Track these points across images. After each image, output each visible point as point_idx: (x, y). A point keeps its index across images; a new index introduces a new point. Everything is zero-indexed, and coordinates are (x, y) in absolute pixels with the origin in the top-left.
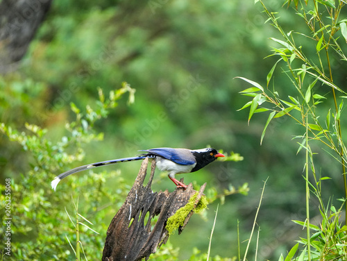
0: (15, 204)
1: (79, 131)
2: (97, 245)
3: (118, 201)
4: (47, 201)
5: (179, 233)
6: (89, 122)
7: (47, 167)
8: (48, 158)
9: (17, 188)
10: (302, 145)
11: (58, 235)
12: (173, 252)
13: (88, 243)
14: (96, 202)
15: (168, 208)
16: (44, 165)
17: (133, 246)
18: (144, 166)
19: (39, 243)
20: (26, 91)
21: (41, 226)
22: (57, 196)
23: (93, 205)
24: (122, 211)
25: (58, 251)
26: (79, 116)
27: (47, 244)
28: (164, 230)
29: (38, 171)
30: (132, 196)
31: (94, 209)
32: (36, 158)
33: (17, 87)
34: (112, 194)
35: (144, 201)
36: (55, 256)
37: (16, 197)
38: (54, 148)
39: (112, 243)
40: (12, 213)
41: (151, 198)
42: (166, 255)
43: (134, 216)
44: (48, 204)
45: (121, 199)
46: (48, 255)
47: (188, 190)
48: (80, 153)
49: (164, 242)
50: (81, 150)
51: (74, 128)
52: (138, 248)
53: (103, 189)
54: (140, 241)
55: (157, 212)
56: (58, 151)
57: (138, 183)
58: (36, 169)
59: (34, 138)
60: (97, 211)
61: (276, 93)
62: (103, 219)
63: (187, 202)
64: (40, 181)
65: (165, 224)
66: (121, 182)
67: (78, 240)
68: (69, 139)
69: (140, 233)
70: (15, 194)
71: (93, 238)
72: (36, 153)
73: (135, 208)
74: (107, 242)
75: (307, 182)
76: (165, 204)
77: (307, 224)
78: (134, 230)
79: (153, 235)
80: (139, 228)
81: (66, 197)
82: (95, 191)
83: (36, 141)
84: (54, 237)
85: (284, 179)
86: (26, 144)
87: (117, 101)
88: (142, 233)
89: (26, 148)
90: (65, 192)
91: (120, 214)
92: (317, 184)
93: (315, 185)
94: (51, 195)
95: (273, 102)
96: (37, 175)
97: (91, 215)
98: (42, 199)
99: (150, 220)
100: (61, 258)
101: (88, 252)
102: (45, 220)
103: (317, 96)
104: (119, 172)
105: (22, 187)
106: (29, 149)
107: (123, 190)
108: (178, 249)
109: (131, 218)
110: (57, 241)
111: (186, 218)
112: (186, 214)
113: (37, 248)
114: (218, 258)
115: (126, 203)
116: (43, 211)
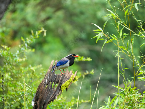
1: (24, 48)
2: (32, 96)
3: (40, 78)
5: (66, 91)
6: (28, 44)
7: (11, 64)
8: (11, 59)
10: (117, 55)
11: (16, 92)
12: (63, 98)
13: (28, 95)
14: (32, 78)
15: (62, 81)
16: (10, 62)
17: (47, 96)
18: (52, 64)
19: (8, 95)
20: (3, 32)
21: (9, 88)
22: (16, 76)
25: (16, 98)
26: (24, 42)
27: (11, 95)
28: (60, 90)
29: (7, 65)
30: (47, 76)
31: (31, 81)
32: (6, 60)
34: (38, 75)
35: (52, 78)
36: (14, 100)
38: (14, 55)
39: (39, 95)
41: (55, 77)
44: (12, 79)
45: (42, 77)
46: (12, 100)
47: (70, 74)
48: (25, 57)
49: (60, 95)
51: (22, 47)
52: (49, 97)
53: (34, 74)
54: (50, 94)
55: (57, 83)
56: (15, 57)
57: (49, 71)
59: (6, 51)
61: (108, 32)
62: (35, 85)
63: (70, 78)
64: (8, 69)
65: (61, 87)
66: (42, 70)
67: (25, 94)
68: (20, 52)
69: (50, 91)
71: (31, 93)
72: (6, 58)
73: (48, 81)
74: (37, 95)
75: (119, 70)
76: (60, 79)
77: (118, 87)
78: (48, 90)
79: (55, 92)
80: (50, 89)
81: (20, 76)
82: (31, 74)
84: (14, 93)
85: (109, 69)
86: (2, 54)
87: (39, 35)
88: (51, 91)
89: (2, 56)
90: (20, 74)
91: (42, 83)
92: (123, 71)
93: (122, 71)
94: (14, 75)
95: (106, 36)
97: (30, 83)
98: (9, 77)
99: (54, 85)
100: (17, 101)
101: (29, 98)
102: (11, 85)
103: (125, 34)
104: (41, 66)
105: (1, 72)
107: (43, 73)
108: (66, 97)
109: (47, 85)
110: (16, 94)
111: (69, 85)
112: (69, 83)
113: (7, 97)
114: (82, 101)
115: (44, 79)
116: (10, 82)
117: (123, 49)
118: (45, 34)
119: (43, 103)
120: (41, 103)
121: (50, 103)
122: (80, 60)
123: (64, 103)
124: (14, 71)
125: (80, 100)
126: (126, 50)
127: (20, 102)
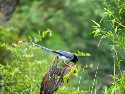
0: (9, 73)
1: (31, 46)
2: (38, 87)
3: (46, 71)
4: (20, 71)
5: (68, 82)
6: (35, 42)
7: (20, 59)
8: (20, 56)
9: (9, 66)
11: (24, 83)
12: (66, 89)
13: (35, 86)
14: (38, 71)
15: (63, 73)
17: (51, 87)
18: (54, 58)
19: (17, 86)
20: (11, 31)
21: (18, 80)
22: (24, 69)
23: (37, 72)
24: (47, 74)
25: (25, 89)
26: (31, 40)
27: (20, 86)
28: (62, 81)
29: (17, 60)
30: (50, 69)
31: (37, 74)
32: (16, 56)
33: (8, 30)
34: (44, 68)
35: (54, 71)
36: (23, 91)
37: (9, 70)
38: (23, 52)
39: (43, 86)
40: (8, 76)
41: (57, 70)
42: (63, 90)
43: (51, 76)
44: (20, 72)
46: (21, 90)
47: (70, 67)
49: (62, 85)
50: (32, 53)
51: (29, 45)
52: (53, 88)
53: (40, 67)
54: (53, 85)
55: (59, 75)
56: (24, 53)
57: (52, 64)
58: (16, 60)
59: (15, 49)
60: (38, 75)
62: (40, 77)
63: (70, 71)
64: (17, 64)
65: (62, 79)
66: (47, 64)
67: (31, 85)
68: (28, 49)
69: (53, 82)
70: (9, 69)
71: (37, 84)
72: (16, 54)
73: (52, 73)
74: (41, 86)
76: (62, 72)
78: (51, 81)
79: (58, 83)
80: (53, 81)
82: (37, 67)
83: (16, 49)
84: (23, 84)
86: (13, 51)
89: (12, 52)
90: (27, 68)
91: (46, 76)
94: (22, 69)
95: (103, 32)
96: (16, 62)
97: (36, 76)
98: (18, 70)
99: (57, 77)
100: (25, 92)
101: (35, 89)
102: (19, 78)
104: (46, 61)
105: (11, 66)
106: (13, 52)
107: (47, 67)
108: (68, 88)
109: (50, 77)
110: (24, 85)
111: (70, 76)
112: (70, 75)
113: (17, 88)
114: (82, 91)
115: (48, 72)
116: (19, 75)
117: (118, 44)
118: (51, 34)
119: (48, 93)
120: (45, 93)
121: (54, 93)
122: (80, 55)
123: (66, 93)
124: (22, 66)
125: (80, 90)
126: (120, 45)
127: (27, 92)
